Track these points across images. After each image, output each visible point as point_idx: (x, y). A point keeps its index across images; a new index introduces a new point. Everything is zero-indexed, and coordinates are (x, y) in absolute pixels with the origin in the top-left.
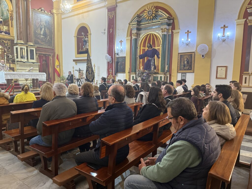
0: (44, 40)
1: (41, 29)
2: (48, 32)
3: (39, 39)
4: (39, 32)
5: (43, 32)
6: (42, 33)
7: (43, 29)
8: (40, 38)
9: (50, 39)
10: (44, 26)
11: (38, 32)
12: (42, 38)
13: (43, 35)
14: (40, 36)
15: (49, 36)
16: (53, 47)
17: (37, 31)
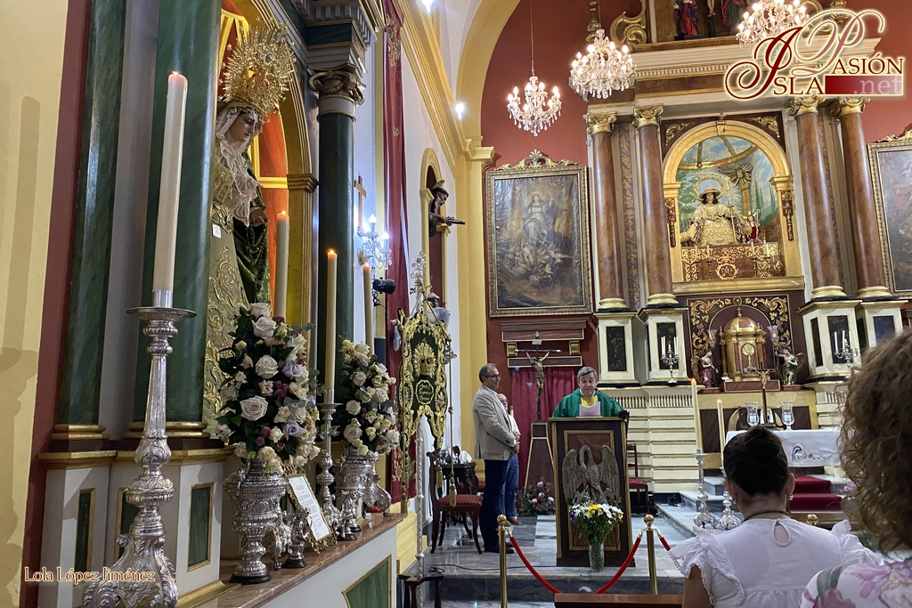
17: (902, 232)
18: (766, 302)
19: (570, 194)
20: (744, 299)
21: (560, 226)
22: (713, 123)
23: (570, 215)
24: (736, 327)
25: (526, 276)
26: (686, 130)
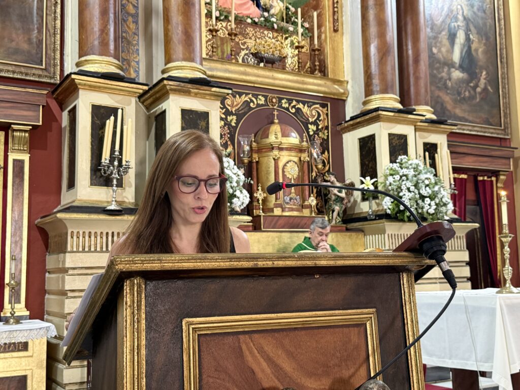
0: (467, 94)
1: (452, 37)
2: (480, 50)
3: (446, 87)
4: (444, 50)
5: (461, 53)
6: (456, 57)
7: (461, 38)
8: (449, 84)
9: (489, 88)
10: (465, 18)
11: (440, 51)
12: (460, 81)
13: (461, 68)
14: (449, 74)
15: (484, 73)
16: (504, 130)
17: (435, 50)
18: (305, 109)
20: (280, 99)
24: (275, 135)
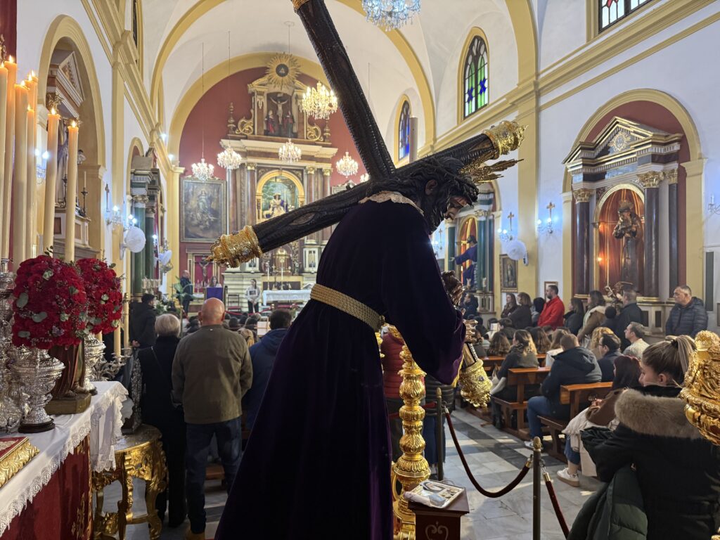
19: (218, 192)
21: (214, 206)
22: (277, 170)
23: (218, 201)
24: (279, 252)
25: (198, 225)
26: (266, 172)
